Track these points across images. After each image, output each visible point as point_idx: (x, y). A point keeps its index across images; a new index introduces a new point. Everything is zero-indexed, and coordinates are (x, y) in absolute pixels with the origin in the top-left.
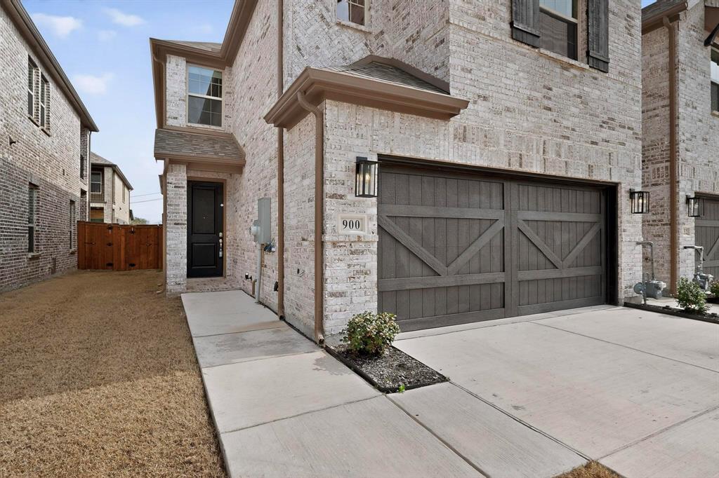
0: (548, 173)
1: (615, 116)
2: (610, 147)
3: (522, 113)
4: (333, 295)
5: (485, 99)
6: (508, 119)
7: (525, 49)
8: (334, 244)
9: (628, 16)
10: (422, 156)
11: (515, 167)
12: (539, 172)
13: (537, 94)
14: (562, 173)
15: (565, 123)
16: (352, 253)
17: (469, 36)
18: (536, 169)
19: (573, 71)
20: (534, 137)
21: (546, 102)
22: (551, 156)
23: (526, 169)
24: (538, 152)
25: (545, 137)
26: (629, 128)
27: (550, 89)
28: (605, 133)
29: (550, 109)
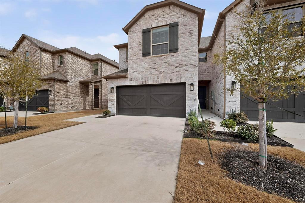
0: (154, 83)
1: (183, 63)
2: (180, 73)
3: (146, 72)
4: (109, 107)
5: (136, 71)
6: (142, 74)
7: (147, 57)
8: (109, 100)
9: (190, 31)
10: (123, 85)
11: (144, 83)
12: (151, 84)
13: (150, 66)
14: (159, 83)
15: (160, 70)
16: (112, 101)
17: (132, 61)
18: (151, 83)
19: (163, 57)
20: (150, 76)
21: (154, 67)
22: (156, 79)
23: (147, 83)
24: (151, 79)
25: (153, 75)
26: (190, 65)
27: (155, 64)
28: (177, 69)
29: (155, 68)
